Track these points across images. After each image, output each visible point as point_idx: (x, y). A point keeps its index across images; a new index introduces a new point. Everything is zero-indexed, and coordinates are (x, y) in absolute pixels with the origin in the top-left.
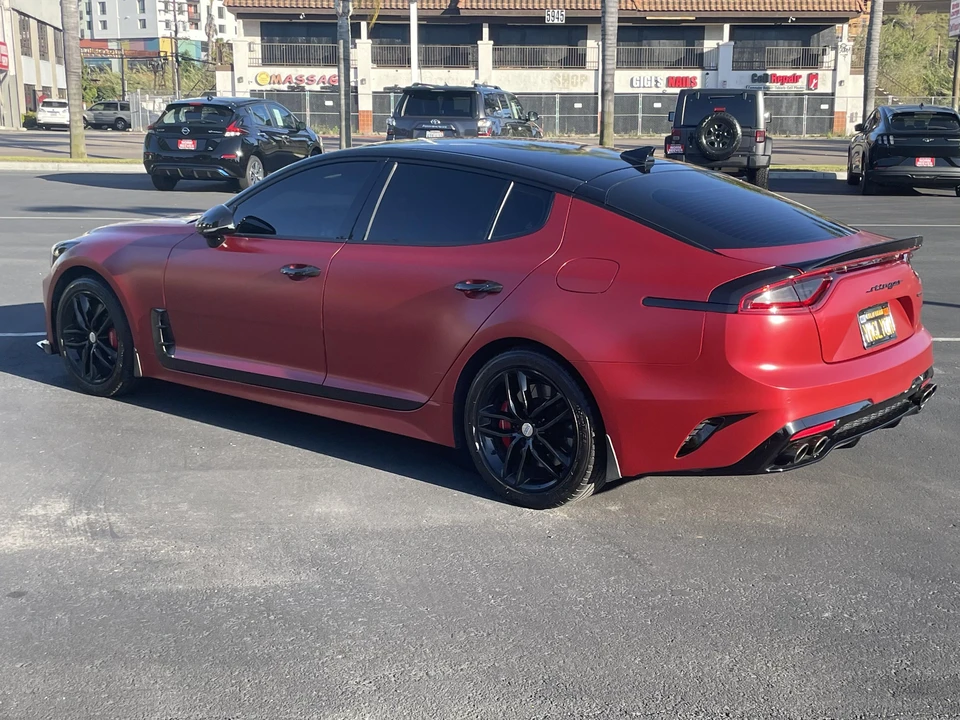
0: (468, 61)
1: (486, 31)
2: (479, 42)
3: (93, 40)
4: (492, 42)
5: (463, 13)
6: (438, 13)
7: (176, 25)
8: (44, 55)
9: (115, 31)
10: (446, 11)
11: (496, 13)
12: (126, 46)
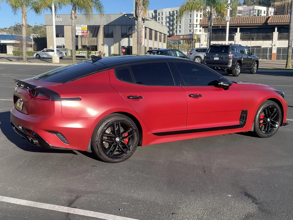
0: (270, 38)
1: (276, 29)
2: (274, 33)
3: (177, 35)
4: (278, 32)
5: (269, 24)
6: (261, 24)
7: (193, 31)
8: (160, 41)
9: (183, 33)
10: (264, 24)
11: (279, 24)
12: (185, 37)
